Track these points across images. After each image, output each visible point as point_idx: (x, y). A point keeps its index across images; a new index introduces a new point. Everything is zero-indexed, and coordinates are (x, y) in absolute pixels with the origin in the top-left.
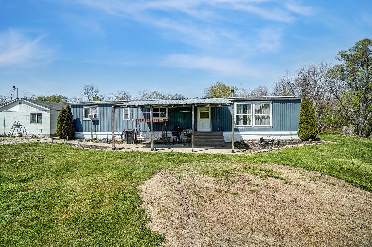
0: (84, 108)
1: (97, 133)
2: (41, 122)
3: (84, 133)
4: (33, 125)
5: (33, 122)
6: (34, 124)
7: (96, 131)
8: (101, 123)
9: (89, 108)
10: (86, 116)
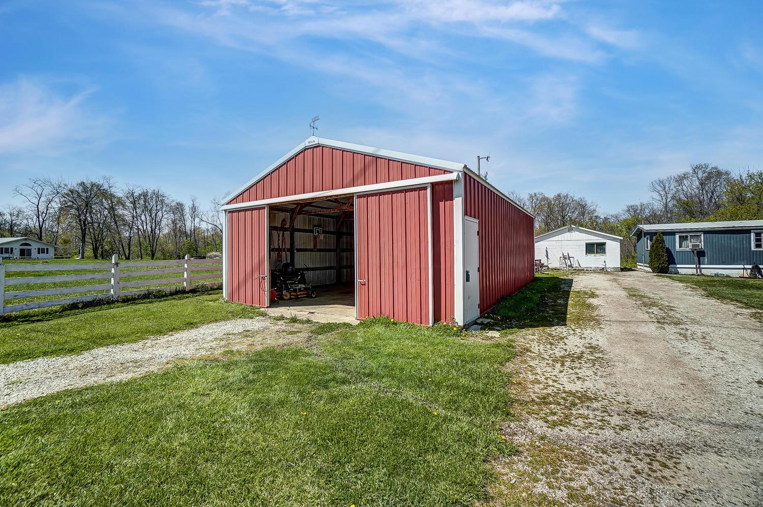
0: (677, 236)
1: (702, 266)
2: (605, 253)
3: (678, 266)
4: (591, 257)
5: (590, 253)
6: (593, 255)
7: (700, 264)
8: (708, 253)
9: (687, 237)
10: (680, 246)
